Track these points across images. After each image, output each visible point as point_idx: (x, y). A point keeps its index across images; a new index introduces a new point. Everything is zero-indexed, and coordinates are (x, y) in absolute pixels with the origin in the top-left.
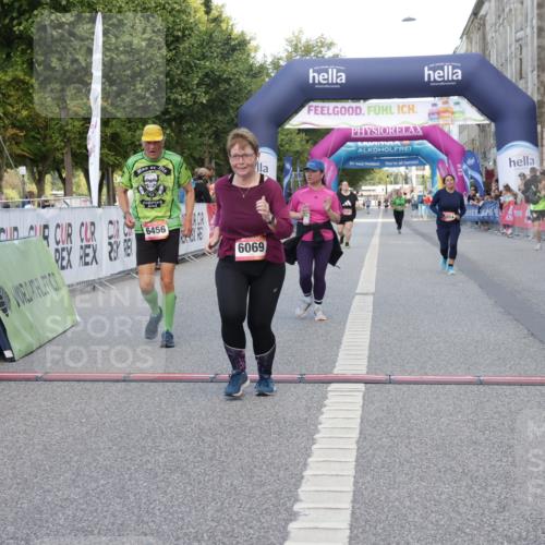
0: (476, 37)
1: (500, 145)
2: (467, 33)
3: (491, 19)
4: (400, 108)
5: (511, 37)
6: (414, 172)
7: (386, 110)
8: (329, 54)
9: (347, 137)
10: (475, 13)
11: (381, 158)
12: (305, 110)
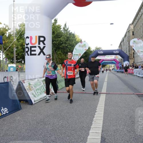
0: (120, 47)
1: (124, 61)
2: (119, 47)
3: (122, 45)
4: (110, 57)
5: (125, 47)
6: (112, 65)
7: (109, 57)
8: (101, 49)
9: (103, 60)
10: (120, 44)
11: (108, 63)
12: (98, 57)
